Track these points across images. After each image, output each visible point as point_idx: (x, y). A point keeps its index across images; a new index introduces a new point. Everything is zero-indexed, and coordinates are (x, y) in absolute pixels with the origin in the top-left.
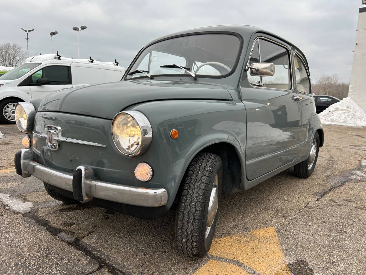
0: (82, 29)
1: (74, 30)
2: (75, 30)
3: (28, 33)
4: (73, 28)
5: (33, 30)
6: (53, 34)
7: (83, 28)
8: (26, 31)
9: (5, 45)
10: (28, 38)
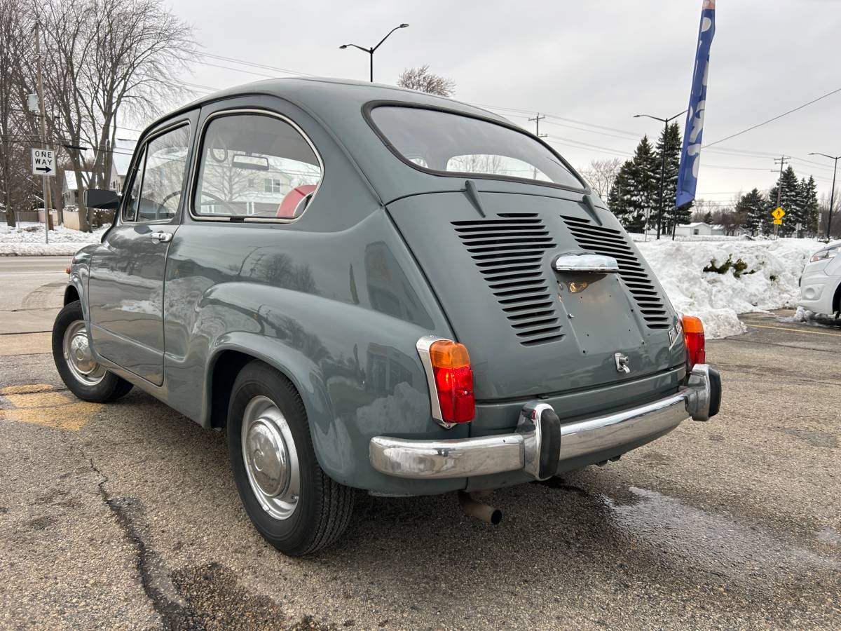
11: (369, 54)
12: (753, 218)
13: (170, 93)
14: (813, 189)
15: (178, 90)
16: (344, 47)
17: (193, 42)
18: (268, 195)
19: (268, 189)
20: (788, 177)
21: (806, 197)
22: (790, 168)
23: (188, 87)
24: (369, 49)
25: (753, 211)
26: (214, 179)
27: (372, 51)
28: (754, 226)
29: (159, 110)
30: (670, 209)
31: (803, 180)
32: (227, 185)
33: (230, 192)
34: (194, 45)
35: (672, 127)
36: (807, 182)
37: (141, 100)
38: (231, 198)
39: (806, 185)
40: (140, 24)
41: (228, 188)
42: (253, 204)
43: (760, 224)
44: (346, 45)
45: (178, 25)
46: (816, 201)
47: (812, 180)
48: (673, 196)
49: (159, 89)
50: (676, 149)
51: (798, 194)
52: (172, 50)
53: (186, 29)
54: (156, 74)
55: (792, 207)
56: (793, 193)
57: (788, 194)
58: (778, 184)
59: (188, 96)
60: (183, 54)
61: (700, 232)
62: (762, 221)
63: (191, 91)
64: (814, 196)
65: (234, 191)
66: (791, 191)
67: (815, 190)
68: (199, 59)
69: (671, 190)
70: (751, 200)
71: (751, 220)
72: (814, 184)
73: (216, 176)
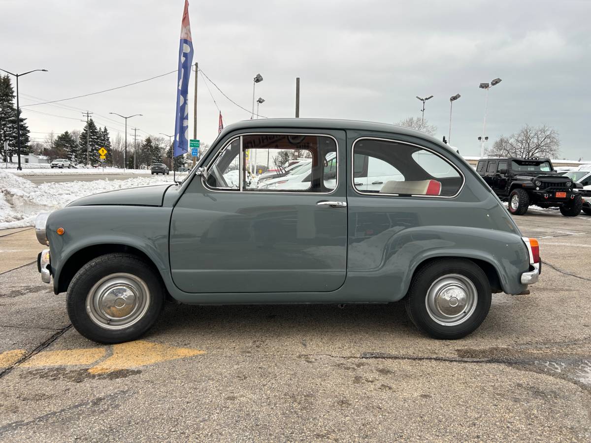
0: (493, 84)
1: (481, 88)
2: (483, 87)
3: (424, 103)
4: (479, 85)
5: (432, 96)
6: (454, 98)
7: (495, 82)
8: (422, 100)
9: (407, 121)
10: (424, 109)
12: (68, 152)
14: (107, 135)
20: (91, 125)
21: (104, 140)
22: (91, 120)
25: (67, 147)
28: (68, 157)
30: (11, 143)
31: (100, 129)
35: (4, 78)
36: (103, 130)
39: (102, 132)
43: (73, 156)
46: (110, 143)
47: (106, 130)
48: (13, 133)
50: (10, 96)
51: (98, 138)
55: (96, 146)
56: (95, 137)
57: (92, 137)
58: (85, 130)
61: (29, 160)
62: (74, 154)
64: (108, 140)
66: (94, 135)
67: (108, 136)
69: (10, 128)
70: (65, 139)
71: (67, 153)
72: (108, 132)
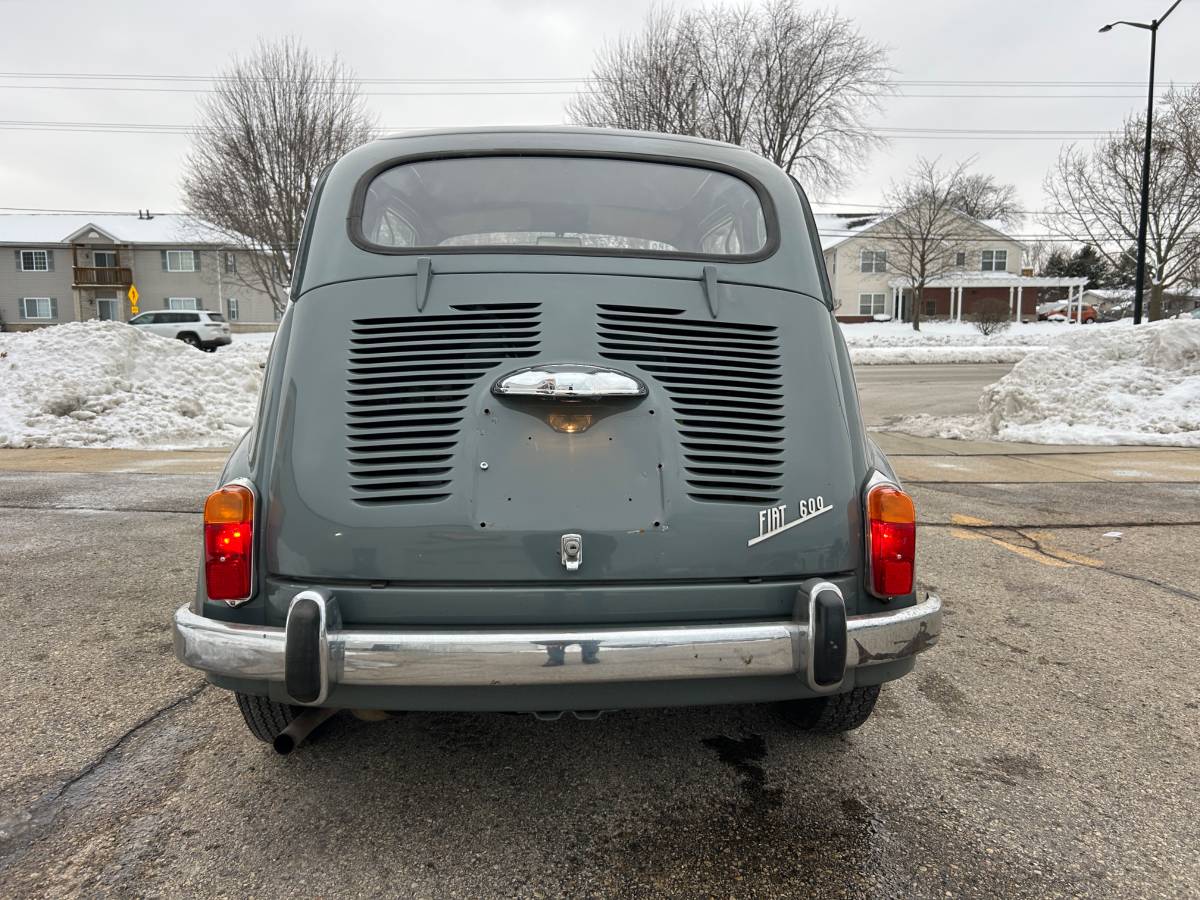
11: (1150, 32)
13: (851, 144)
15: (862, 138)
16: (1108, 27)
17: (885, 69)
18: (987, 274)
19: (987, 267)
23: (877, 133)
24: (1150, 23)
26: (901, 258)
27: (1154, 27)
29: (834, 169)
32: (917, 264)
33: (922, 275)
34: (887, 74)
37: (813, 160)
38: (922, 284)
40: (820, 59)
41: (919, 269)
42: (960, 290)
44: (1110, 24)
45: (867, 50)
49: (837, 142)
52: (858, 86)
53: (878, 52)
54: (836, 123)
59: (877, 145)
60: (874, 88)
63: (880, 138)
65: (926, 273)
68: (893, 92)
73: (901, 253)
